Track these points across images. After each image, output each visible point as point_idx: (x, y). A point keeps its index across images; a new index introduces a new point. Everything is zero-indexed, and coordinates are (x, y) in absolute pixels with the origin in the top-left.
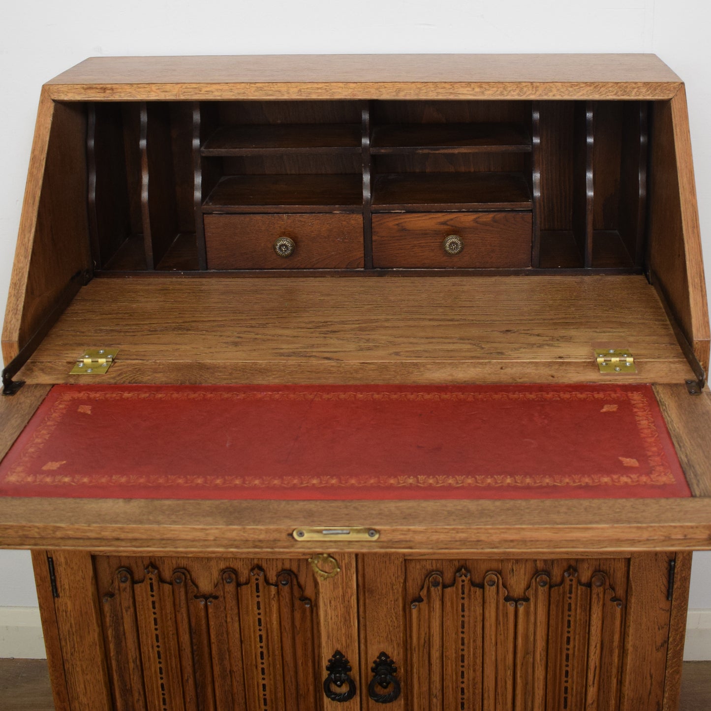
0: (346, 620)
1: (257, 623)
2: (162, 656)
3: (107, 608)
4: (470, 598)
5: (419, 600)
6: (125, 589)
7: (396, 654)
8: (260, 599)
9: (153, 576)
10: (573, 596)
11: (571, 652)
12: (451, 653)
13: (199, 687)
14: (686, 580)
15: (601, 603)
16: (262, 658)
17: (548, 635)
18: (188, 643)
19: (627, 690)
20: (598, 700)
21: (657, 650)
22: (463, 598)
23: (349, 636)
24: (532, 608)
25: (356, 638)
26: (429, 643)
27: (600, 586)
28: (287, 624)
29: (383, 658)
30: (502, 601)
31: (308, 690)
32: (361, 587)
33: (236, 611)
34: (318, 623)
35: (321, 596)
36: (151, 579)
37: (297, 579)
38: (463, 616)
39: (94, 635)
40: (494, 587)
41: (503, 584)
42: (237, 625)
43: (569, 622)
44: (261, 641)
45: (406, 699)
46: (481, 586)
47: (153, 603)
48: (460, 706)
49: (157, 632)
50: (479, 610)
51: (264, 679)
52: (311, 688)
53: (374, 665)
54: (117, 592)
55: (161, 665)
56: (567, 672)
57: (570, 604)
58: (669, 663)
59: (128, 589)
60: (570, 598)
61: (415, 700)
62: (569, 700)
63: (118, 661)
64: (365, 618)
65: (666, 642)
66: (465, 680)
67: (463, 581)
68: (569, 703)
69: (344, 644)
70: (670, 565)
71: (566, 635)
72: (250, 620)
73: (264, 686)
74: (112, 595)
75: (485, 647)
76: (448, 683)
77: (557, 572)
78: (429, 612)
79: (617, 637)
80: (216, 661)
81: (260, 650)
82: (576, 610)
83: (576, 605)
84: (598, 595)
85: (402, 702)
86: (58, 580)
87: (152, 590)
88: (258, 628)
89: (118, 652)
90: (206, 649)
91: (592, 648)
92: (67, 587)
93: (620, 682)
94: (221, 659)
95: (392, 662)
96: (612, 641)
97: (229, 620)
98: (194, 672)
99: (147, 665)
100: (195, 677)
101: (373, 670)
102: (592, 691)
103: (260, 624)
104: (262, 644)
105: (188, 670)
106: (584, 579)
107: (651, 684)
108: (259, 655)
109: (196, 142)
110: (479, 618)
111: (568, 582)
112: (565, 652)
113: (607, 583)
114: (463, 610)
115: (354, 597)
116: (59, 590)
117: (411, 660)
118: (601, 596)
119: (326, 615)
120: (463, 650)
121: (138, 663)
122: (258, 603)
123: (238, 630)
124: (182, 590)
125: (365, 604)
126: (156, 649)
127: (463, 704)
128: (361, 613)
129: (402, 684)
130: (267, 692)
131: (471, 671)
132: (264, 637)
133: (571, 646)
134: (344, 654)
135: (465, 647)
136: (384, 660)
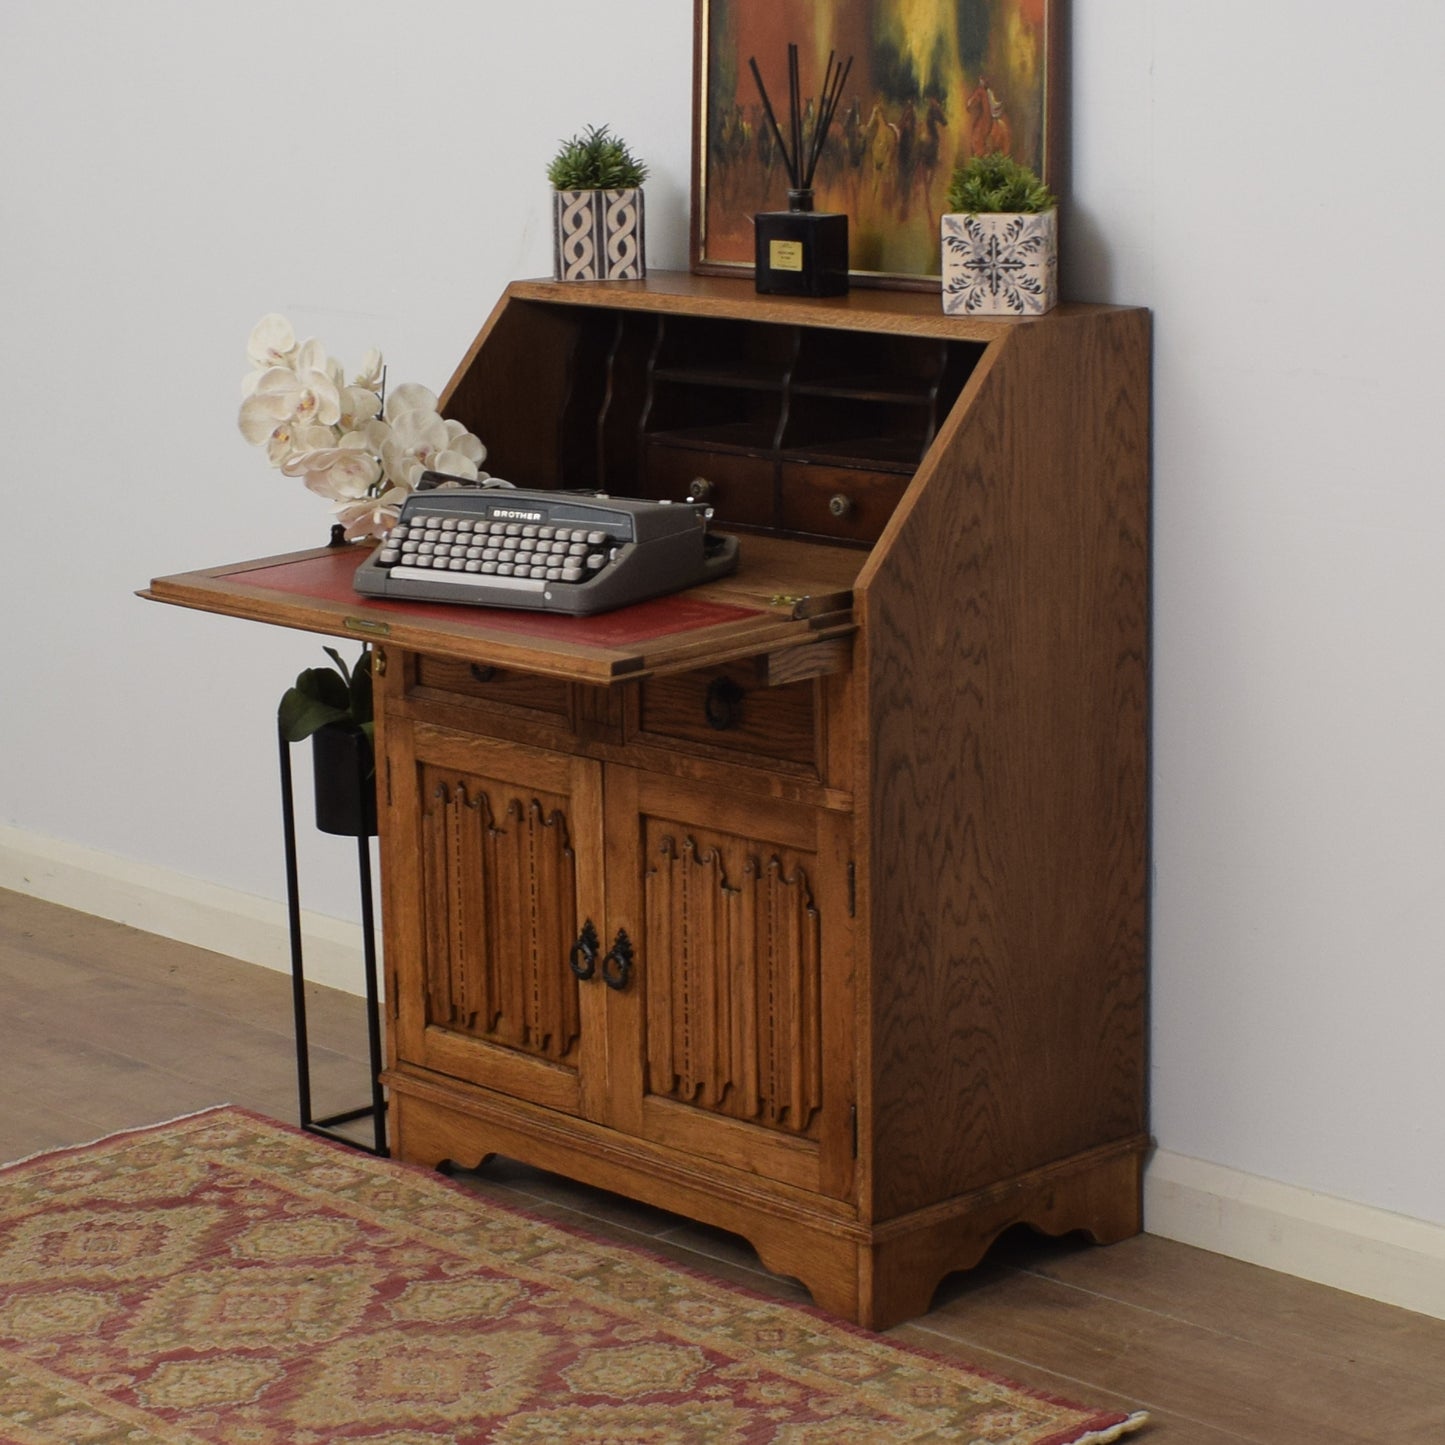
0: (595, 878)
1: (530, 869)
2: (462, 895)
3: (426, 827)
4: (692, 876)
5: (654, 869)
6: (437, 806)
7: (633, 936)
8: (533, 839)
9: (458, 795)
10: (773, 891)
11: (774, 968)
15: (795, 906)
16: (534, 915)
17: (755, 940)
18: (481, 884)
19: (826, 1039)
20: (800, 1044)
21: (846, 984)
22: (686, 874)
23: (597, 900)
24: (743, 904)
25: (603, 904)
29: (622, 936)
30: (717, 884)
32: (607, 842)
33: (517, 852)
34: (576, 881)
35: (576, 844)
36: (456, 798)
37: (565, 823)
38: (685, 896)
39: (414, 858)
40: (711, 866)
41: (720, 865)
42: (517, 868)
43: (769, 925)
44: (533, 893)
45: (642, 999)
46: (701, 863)
47: (457, 827)
48: (685, 1019)
49: (459, 865)
51: (535, 943)
53: (615, 943)
54: (434, 810)
55: (460, 908)
56: (771, 995)
57: (770, 902)
58: (858, 1006)
59: (441, 806)
60: (768, 893)
61: (650, 1001)
62: (776, 1037)
63: (431, 896)
64: (610, 880)
65: (852, 977)
66: (689, 983)
67: (685, 851)
69: (594, 911)
70: (850, 869)
71: (768, 943)
72: (526, 865)
73: (535, 952)
74: (430, 813)
76: (677, 986)
77: (764, 861)
78: (661, 885)
79: (813, 957)
80: (501, 912)
81: (532, 904)
82: (777, 912)
83: (777, 906)
84: (792, 894)
85: (638, 999)
86: (392, 784)
87: (457, 812)
88: (531, 875)
89: (431, 885)
90: (494, 895)
91: (790, 968)
92: (397, 795)
94: (505, 911)
95: (629, 944)
97: (512, 861)
98: (487, 925)
100: (486, 929)
101: (614, 949)
102: (793, 1029)
103: (533, 871)
104: (534, 897)
105: (480, 918)
106: (787, 877)
107: (843, 1032)
108: (531, 909)
109: (652, 363)
111: (767, 872)
112: (769, 967)
113: (803, 883)
114: (685, 889)
115: (601, 850)
116: (392, 798)
117: (646, 945)
118: (795, 896)
119: (580, 869)
120: (686, 942)
121: (445, 901)
122: (532, 843)
123: (517, 875)
124: (479, 815)
125: (610, 861)
126: (458, 886)
128: (607, 873)
129: (638, 974)
130: (537, 962)
131: (694, 975)
132: (536, 888)
133: (774, 959)
134: (594, 923)
135: (688, 938)
136: (622, 939)
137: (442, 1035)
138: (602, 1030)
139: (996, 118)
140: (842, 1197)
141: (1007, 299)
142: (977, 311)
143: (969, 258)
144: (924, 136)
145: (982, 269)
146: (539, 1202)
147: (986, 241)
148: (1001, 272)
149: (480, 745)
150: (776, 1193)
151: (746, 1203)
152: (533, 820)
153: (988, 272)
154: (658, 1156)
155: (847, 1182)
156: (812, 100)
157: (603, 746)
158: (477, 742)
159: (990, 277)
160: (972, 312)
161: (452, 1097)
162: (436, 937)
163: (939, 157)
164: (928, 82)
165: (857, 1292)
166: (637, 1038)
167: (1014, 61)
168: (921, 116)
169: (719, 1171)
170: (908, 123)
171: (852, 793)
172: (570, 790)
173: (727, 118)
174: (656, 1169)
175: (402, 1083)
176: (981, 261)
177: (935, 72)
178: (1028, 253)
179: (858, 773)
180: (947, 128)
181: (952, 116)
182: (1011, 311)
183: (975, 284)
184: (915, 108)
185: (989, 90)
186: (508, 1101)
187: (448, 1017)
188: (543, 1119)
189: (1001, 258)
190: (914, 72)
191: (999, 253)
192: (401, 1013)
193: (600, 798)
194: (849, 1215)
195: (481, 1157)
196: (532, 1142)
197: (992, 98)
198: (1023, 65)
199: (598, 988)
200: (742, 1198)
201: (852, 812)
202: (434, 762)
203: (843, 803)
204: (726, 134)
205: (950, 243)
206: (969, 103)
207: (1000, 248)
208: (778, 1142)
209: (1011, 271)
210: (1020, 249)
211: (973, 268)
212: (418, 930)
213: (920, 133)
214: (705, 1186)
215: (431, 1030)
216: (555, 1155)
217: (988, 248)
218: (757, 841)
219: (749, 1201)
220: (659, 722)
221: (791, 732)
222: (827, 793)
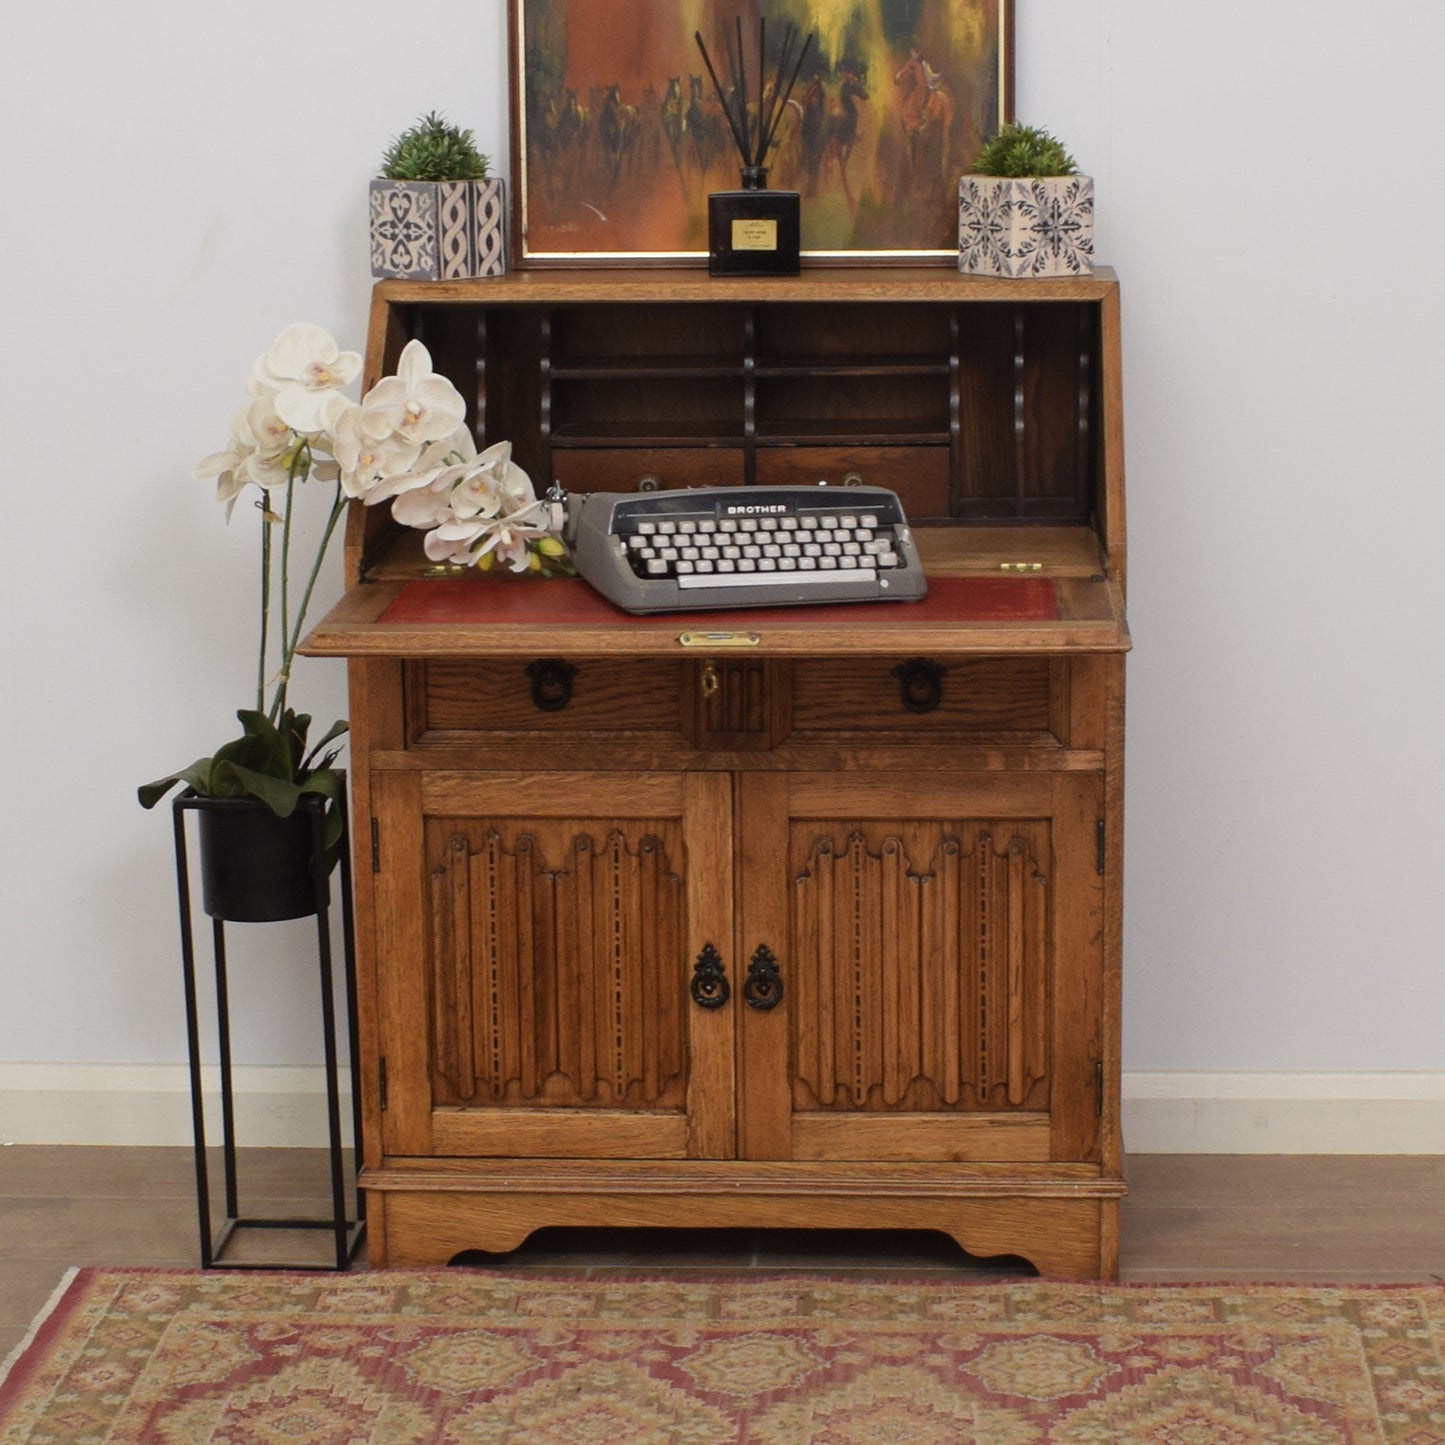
0: (719, 898)
1: (614, 905)
2: (497, 953)
3: (436, 888)
4: (865, 872)
5: (807, 874)
6: (459, 861)
7: (778, 949)
8: (618, 872)
9: (494, 843)
10: (987, 869)
11: (987, 946)
12: (844, 949)
13: (539, 999)
14: (1119, 847)
15: (1020, 877)
16: (618, 954)
17: (959, 923)
18: (530, 935)
19: (1058, 1004)
20: (1023, 1016)
21: (1091, 943)
22: (857, 870)
23: (722, 922)
24: (939, 888)
25: (731, 924)
26: (817, 933)
27: (1018, 853)
28: (649, 907)
29: (762, 951)
30: (903, 876)
31: (671, 1000)
32: (738, 857)
33: (589, 889)
34: (686, 906)
35: (690, 866)
36: (491, 846)
37: (663, 848)
38: (857, 894)
39: (416, 926)
40: (893, 855)
41: (905, 854)
42: (590, 908)
43: (983, 902)
44: (617, 930)
45: (790, 1014)
46: (879, 857)
47: (492, 878)
48: (855, 1022)
49: (494, 920)
50: (877, 889)
51: (618, 984)
52: (675, 997)
53: (751, 963)
54: (449, 866)
55: (495, 967)
56: (983, 974)
57: (983, 878)
58: (1107, 962)
59: (464, 860)
60: (983, 870)
61: (801, 1014)
62: (987, 1016)
63: (443, 962)
64: (742, 897)
65: (1100, 933)
66: (861, 984)
67: (857, 846)
68: (988, 1021)
69: (716, 932)
70: (1098, 827)
71: (980, 921)
72: (606, 902)
73: (618, 994)
74: (443, 870)
75: (885, 938)
76: (840, 991)
77: (968, 838)
78: (818, 889)
79: (1041, 925)
80: (561, 960)
81: (616, 942)
82: (991, 888)
83: (991, 882)
84: (1016, 865)
85: (785, 1016)
86: (381, 847)
87: (492, 861)
88: (614, 911)
89: (444, 950)
90: (550, 944)
91: (1012, 941)
92: (391, 858)
93: (1049, 994)
94: (568, 958)
95: (773, 959)
96: (1036, 932)
97: (581, 901)
98: (535, 979)
99: (477, 969)
100: (534, 984)
101: (751, 968)
102: (1015, 1002)
103: (617, 907)
104: (619, 935)
105: (528, 973)
106: (1000, 850)
107: (1087, 993)
108: (614, 949)
109: (545, 363)
110: (877, 899)
111: (980, 849)
112: (980, 946)
113: (1027, 852)
114: (857, 887)
115: (730, 867)
116: (381, 863)
117: (797, 957)
118: (1020, 867)
119: (696, 893)
120: (858, 942)
121: (468, 964)
122: (617, 877)
123: (590, 916)
124: (528, 860)
125: (742, 878)
126: (491, 944)
127: (858, 1019)
128: (738, 891)
129: (785, 990)
130: (621, 1005)
131: (868, 974)
132: (621, 925)
133: (987, 938)
134: (716, 947)
135: (860, 938)
136: (763, 955)
137: (461, 1113)
138: (725, 1057)
139: (935, 90)
140: (1081, 1158)
141: (1066, 260)
142: (1042, 273)
143: (1035, 221)
144: (837, 111)
145: (1046, 232)
147: (1050, 205)
148: (1062, 234)
149: (534, 782)
150: (988, 1174)
151: (951, 1193)
152: (620, 853)
153: (1050, 234)
154: (811, 1173)
155: (1089, 1142)
156: (678, 80)
157: (734, 755)
158: (530, 780)
159: (1052, 240)
160: (1037, 275)
161: (484, 1178)
162: (451, 1008)
163: (859, 132)
164: (841, 56)
165: (1099, 1248)
166: (782, 1056)
167: (957, 32)
168: (833, 91)
169: (904, 1170)
170: (815, 99)
171: (1104, 751)
172: (684, 810)
173: (552, 103)
174: (816, 1187)
176: (1045, 224)
177: (851, 44)
178: (1084, 215)
179: (1112, 728)
180: (867, 102)
181: (875, 89)
182: (1070, 272)
183: (1042, 248)
184: (824, 84)
185: (924, 63)
187: (471, 1092)
188: (631, 1172)
189: (1062, 220)
190: (822, 47)
191: (1060, 215)
192: (391, 1103)
193: (730, 812)
194: (1089, 1174)
195: (526, 1236)
196: (611, 1201)
197: (929, 69)
198: (969, 37)
199: (721, 1014)
200: (945, 1189)
201: (1104, 771)
202: (452, 813)
203: (1090, 762)
204: (551, 120)
205: (1020, 207)
206: (898, 75)
207: (1061, 210)
208: (992, 1122)
209: (1070, 232)
210: (1077, 211)
211: (1039, 231)
212: (423, 1005)
213: (832, 108)
214: (890, 1189)
215: (439, 1112)
216: (647, 1207)
217: (1051, 211)
218: (953, 821)
219: (955, 1190)
220: (818, 718)
221: (1013, 702)
222: (1069, 755)
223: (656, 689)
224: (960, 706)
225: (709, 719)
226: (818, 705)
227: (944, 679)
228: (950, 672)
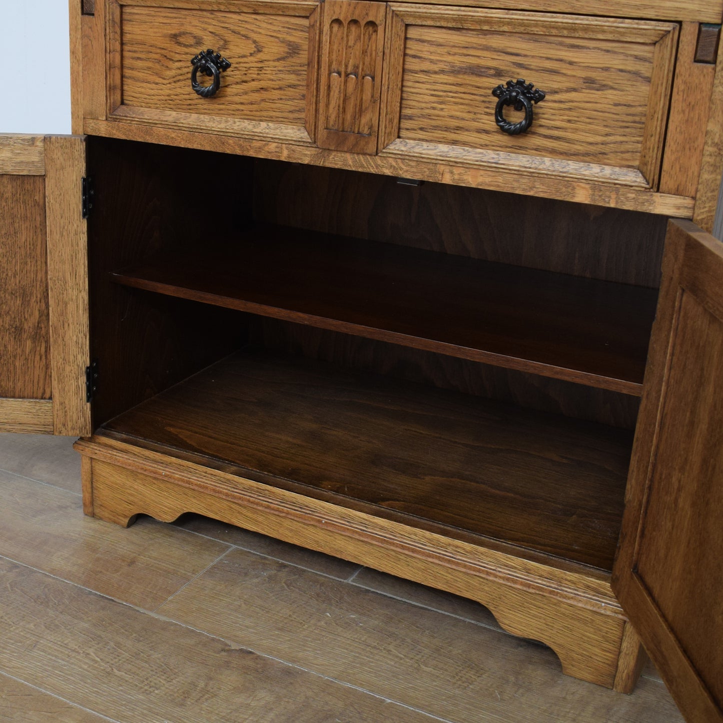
146: (228, 547)
151: (491, 578)
154: (382, 528)
161: (149, 465)
165: (618, 659)
169: (457, 547)
171: (694, 198)
174: (383, 541)
175: (96, 451)
179: (706, 176)
186: (209, 472)
195: (179, 515)
196: (233, 506)
200: (488, 573)
203: (678, 208)
214: (439, 558)
216: (261, 519)
219: (496, 576)
220: (421, 129)
221: (607, 135)
222: (657, 197)
223: (289, 86)
224: (556, 133)
225: (327, 118)
226: (423, 116)
227: (540, 103)
228: (547, 97)
